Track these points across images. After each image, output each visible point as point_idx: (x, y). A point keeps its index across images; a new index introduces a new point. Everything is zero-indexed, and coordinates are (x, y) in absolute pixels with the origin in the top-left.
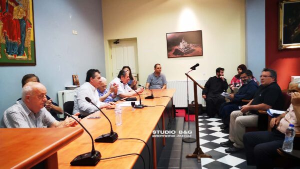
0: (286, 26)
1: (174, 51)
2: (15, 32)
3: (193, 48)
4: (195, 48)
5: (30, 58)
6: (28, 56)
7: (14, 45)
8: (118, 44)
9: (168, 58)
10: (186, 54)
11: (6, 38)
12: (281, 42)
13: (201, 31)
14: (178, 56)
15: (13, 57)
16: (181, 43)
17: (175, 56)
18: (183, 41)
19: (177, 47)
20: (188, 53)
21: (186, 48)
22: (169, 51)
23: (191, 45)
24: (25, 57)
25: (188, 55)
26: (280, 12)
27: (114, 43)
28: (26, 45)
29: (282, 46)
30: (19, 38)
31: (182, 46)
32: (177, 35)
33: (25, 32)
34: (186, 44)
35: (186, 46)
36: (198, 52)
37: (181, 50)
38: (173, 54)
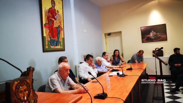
1: (146, 38)
2: (55, 34)
3: (160, 36)
4: (161, 36)
5: (62, 47)
6: (61, 46)
7: (54, 41)
8: (110, 36)
9: (142, 42)
10: (155, 40)
11: (50, 38)
13: (165, 24)
15: (54, 47)
16: (151, 33)
19: (148, 36)
21: (155, 36)
22: (143, 38)
23: (158, 34)
24: (60, 47)
27: (108, 35)
28: (60, 40)
30: (57, 37)
31: (151, 35)
32: (148, 28)
33: (60, 33)
35: (155, 34)
36: (164, 38)
37: (151, 37)
38: (146, 40)
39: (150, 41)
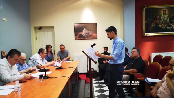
0: (147, 22)
1: (79, 36)
3: (91, 34)
4: (92, 34)
8: (41, 30)
9: (75, 40)
10: (86, 37)
12: (144, 31)
13: (96, 23)
14: (81, 39)
16: (83, 31)
17: (80, 39)
18: (85, 29)
19: (81, 33)
20: (88, 37)
21: (87, 34)
22: (75, 35)
23: (90, 32)
25: (88, 38)
26: (143, 14)
29: (145, 34)
31: (84, 32)
32: (81, 25)
34: (87, 31)
36: (95, 36)
37: (83, 35)
38: (79, 37)
39: (82, 38)
